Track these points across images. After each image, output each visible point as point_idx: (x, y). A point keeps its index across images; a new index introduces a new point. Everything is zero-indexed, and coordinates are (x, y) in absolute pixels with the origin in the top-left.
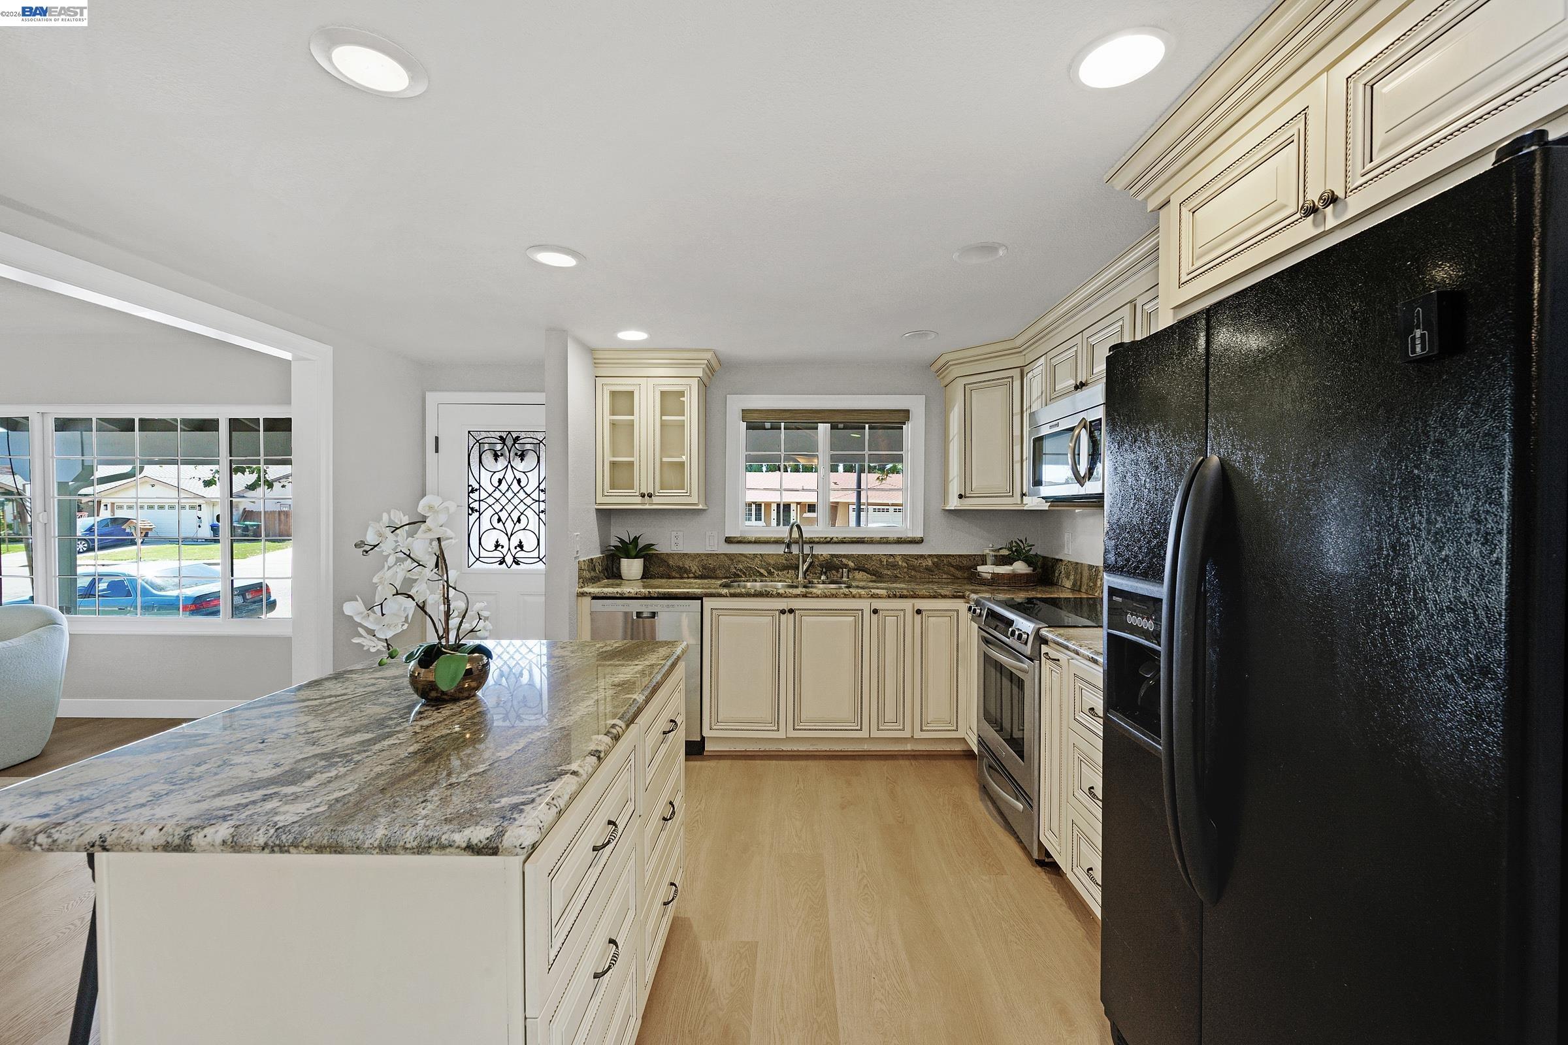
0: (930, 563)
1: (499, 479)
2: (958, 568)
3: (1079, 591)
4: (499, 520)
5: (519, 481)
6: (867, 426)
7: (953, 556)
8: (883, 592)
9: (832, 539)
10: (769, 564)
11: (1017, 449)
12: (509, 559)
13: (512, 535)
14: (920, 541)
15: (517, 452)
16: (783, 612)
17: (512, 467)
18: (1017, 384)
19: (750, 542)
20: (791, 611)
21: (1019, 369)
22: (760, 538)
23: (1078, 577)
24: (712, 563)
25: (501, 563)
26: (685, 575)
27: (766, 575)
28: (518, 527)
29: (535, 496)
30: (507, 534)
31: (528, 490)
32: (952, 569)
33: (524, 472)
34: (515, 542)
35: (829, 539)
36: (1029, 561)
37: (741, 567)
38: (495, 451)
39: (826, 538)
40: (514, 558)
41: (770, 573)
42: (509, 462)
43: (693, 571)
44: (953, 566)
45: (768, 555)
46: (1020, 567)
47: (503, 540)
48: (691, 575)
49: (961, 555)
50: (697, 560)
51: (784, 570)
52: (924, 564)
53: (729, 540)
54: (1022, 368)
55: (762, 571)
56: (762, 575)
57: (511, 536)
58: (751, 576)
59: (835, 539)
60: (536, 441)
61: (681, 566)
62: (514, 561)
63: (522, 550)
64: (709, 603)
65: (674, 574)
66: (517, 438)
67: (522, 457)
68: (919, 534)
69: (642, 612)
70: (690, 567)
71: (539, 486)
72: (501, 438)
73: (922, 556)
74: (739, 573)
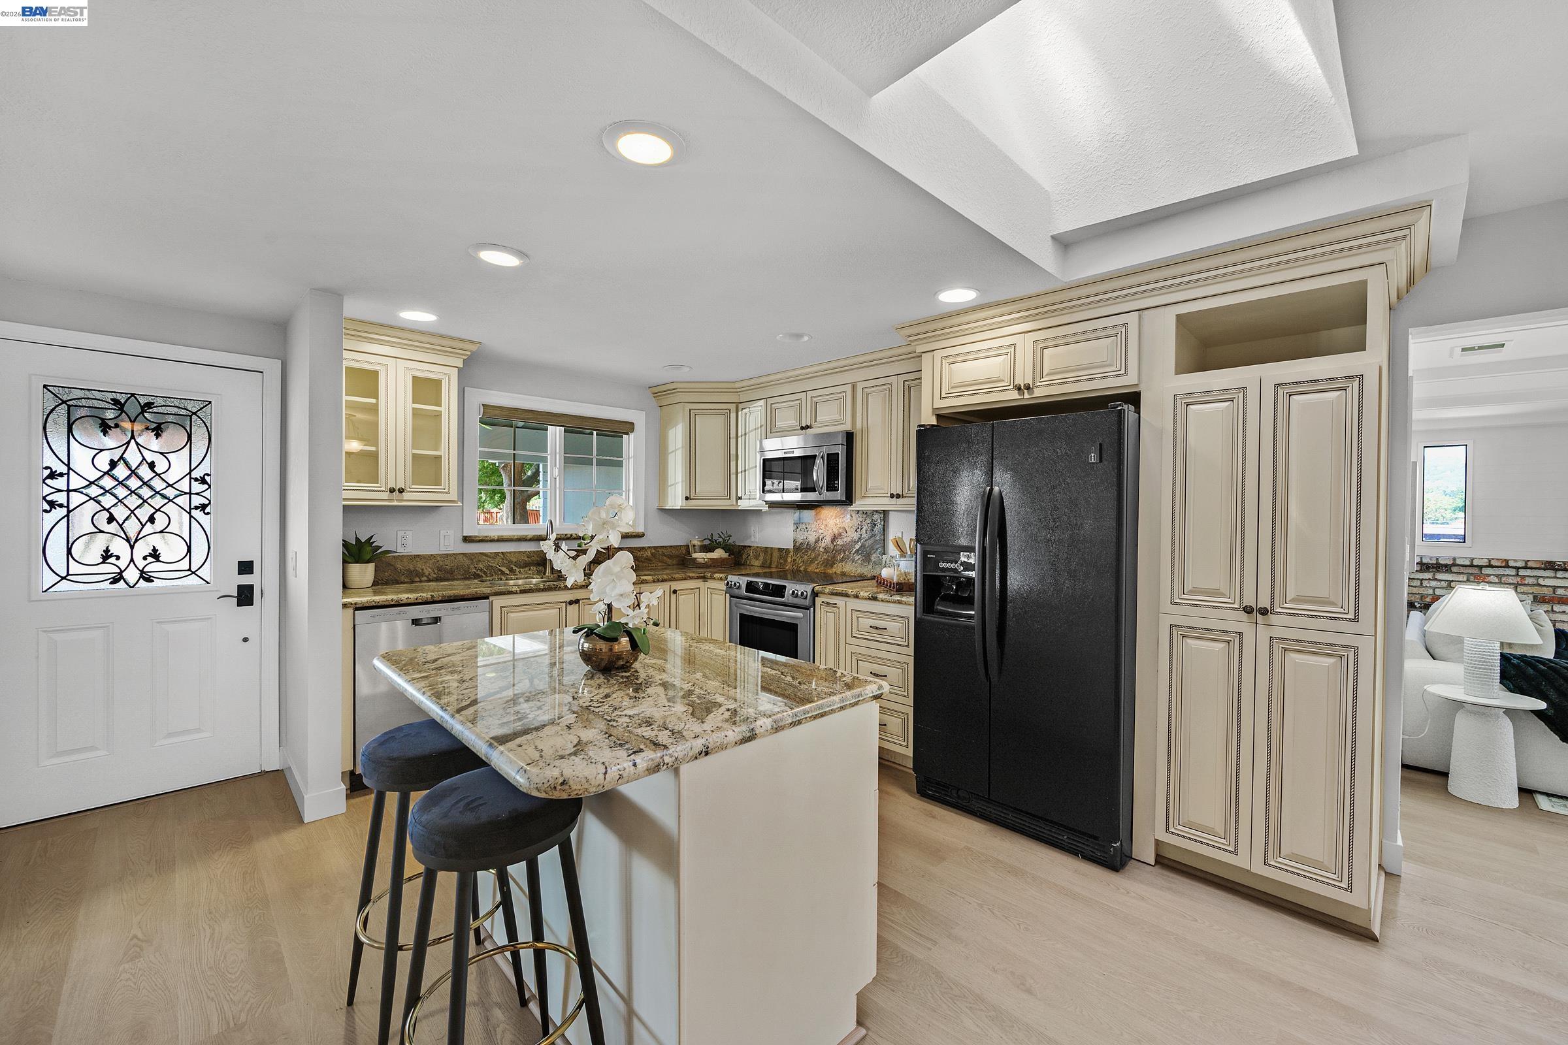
0: (649, 554)
1: (112, 461)
2: (670, 557)
3: (770, 567)
4: (111, 519)
5: (152, 466)
6: (595, 432)
7: (666, 547)
8: (649, 578)
9: (571, 535)
10: (511, 562)
11: (733, 464)
12: (132, 575)
13: (136, 540)
14: (639, 536)
15: (148, 424)
16: (571, 603)
17: (137, 444)
18: (733, 415)
19: (492, 541)
20: (577, 601)
21: (735, 405)
22: (502, 536)
23: (768, 557)
24: (449, 564)
25: (115, 581)
26: (417, 579)
27: (508, 572)
28: (149, 528)
29: (184, 486)
30: (128, 540)
31: (171, 478)
32: (665, 558)
33: (162, 454)
34: (142, 549)
35: (569, 536)
36: (727, 548)
37: (482, 566)
38: (103, 420)
39: (566, 535)
40: (142, 572)
41: (512, 571)
42: (133, 437)
43: (427, 573)
44: (665, 556)
45: (510, 553)
46: (719, 554)
47: (119, 547)
48: (425, 578)
49: (671, 546)
50: (431, 562)
51: (526, 567)
52: (645, 555)
53: (467, 539)
54: (737, 404)
55: (504, 569)
56: (503, 573)
57: (135, 542)
58: (493, 575)
59: (574, 536)
60: (183, 412)
61: (412, 569)
62: (141, 577)
63: (158, 561)
64: (498, 602)
65: (402, 578)
66: (149, 405)
67: (158, 431)
68: (640, 529)
69: (421, 619)
70: (423, 570)
71: (190, 473)
72: (116, 402)
73: (643, 548)
74: (479, 572)
